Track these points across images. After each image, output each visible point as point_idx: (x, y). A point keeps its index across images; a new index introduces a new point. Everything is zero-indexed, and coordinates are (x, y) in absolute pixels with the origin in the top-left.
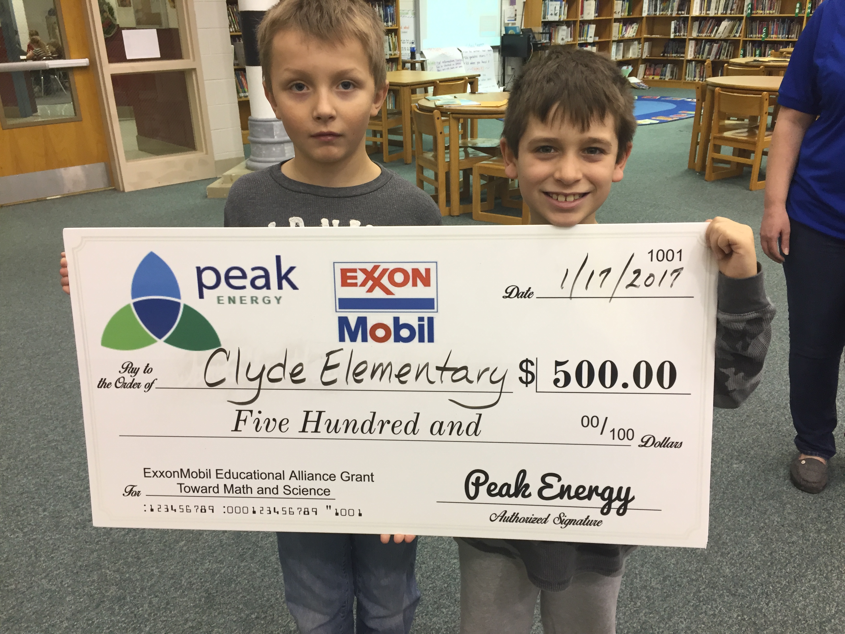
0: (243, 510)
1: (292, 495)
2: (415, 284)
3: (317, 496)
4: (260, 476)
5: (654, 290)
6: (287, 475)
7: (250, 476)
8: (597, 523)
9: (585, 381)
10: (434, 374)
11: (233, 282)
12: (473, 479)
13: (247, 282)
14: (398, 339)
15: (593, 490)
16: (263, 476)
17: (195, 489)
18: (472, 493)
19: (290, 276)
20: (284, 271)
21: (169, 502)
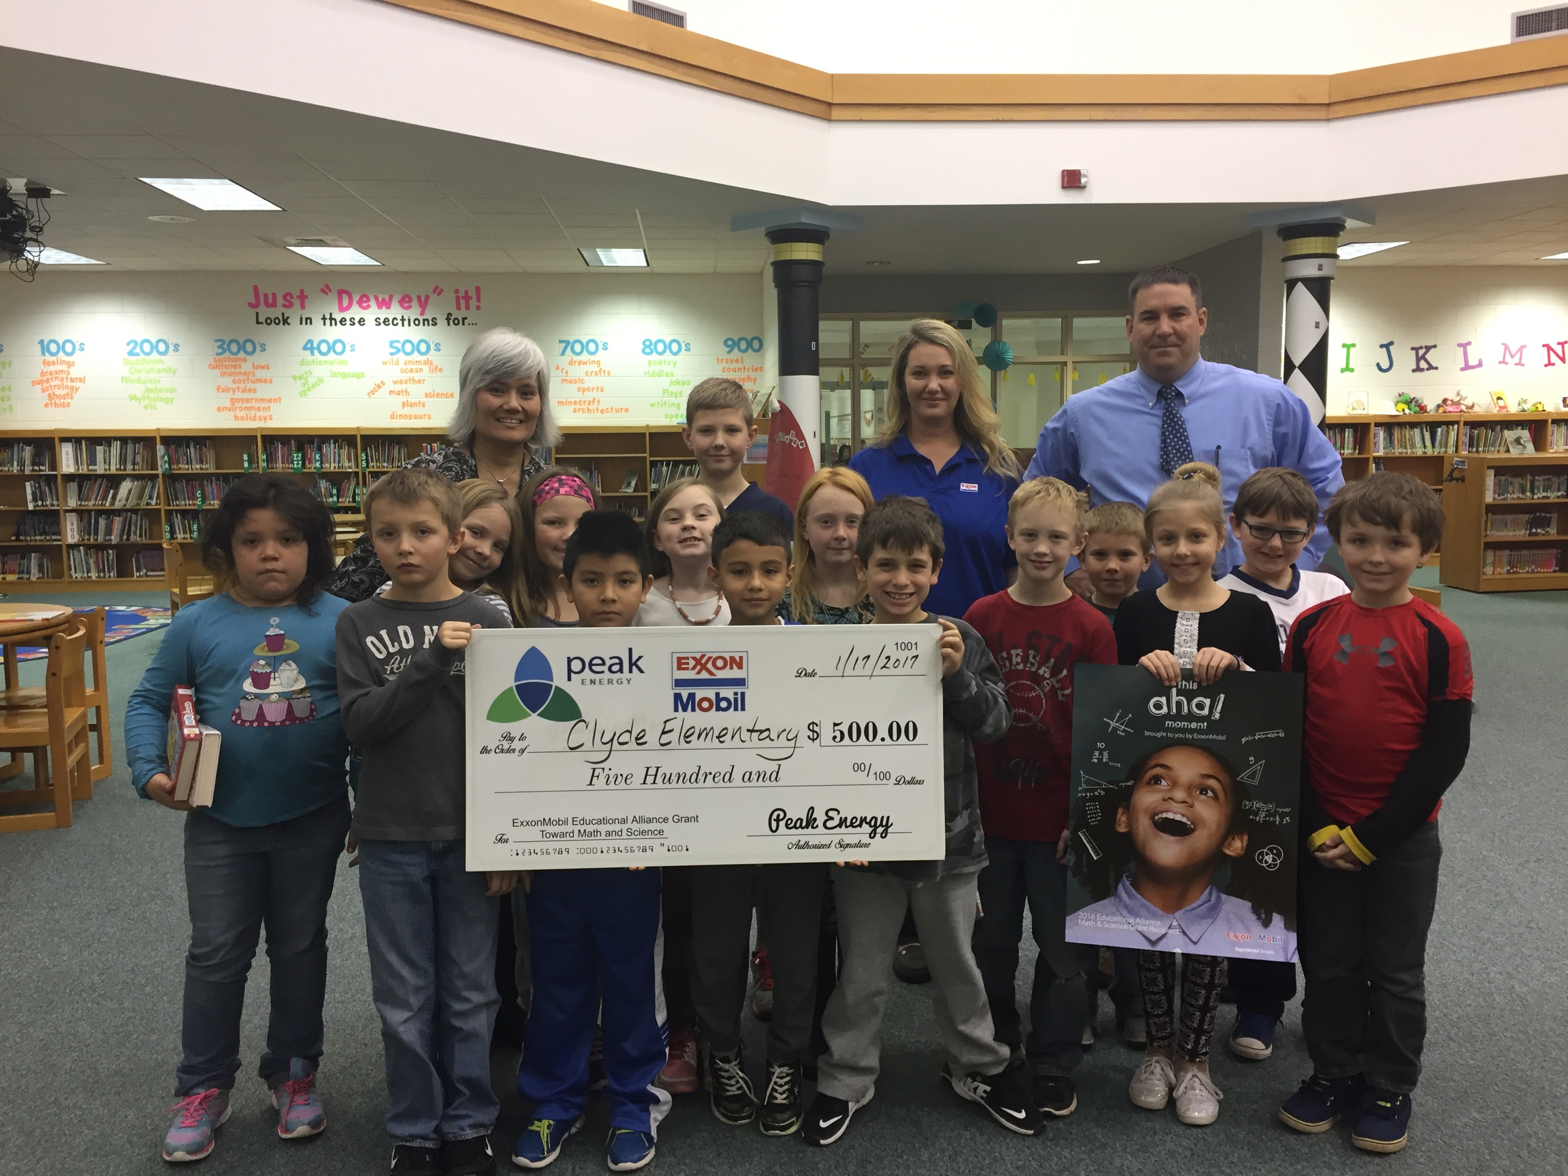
0: (593, 851)
1: (633, 837)
2: (731, 668)
3: (653, 836)
4: (608, 822)
5: (900, 670)
6: (630, 820)
7: (600, 822)
8: (867, 845)
9: (855, 737)
10: (745, 735)
11: (594, 668)
12: (774, 816)
13: (605, 668)
14: (719, 709)
15: (863, 820)
16: (611, 821)
17: (555, 835)
18: (774, 828)
19: (638, 663)
20: (634, 659)
21: (532, 846)
